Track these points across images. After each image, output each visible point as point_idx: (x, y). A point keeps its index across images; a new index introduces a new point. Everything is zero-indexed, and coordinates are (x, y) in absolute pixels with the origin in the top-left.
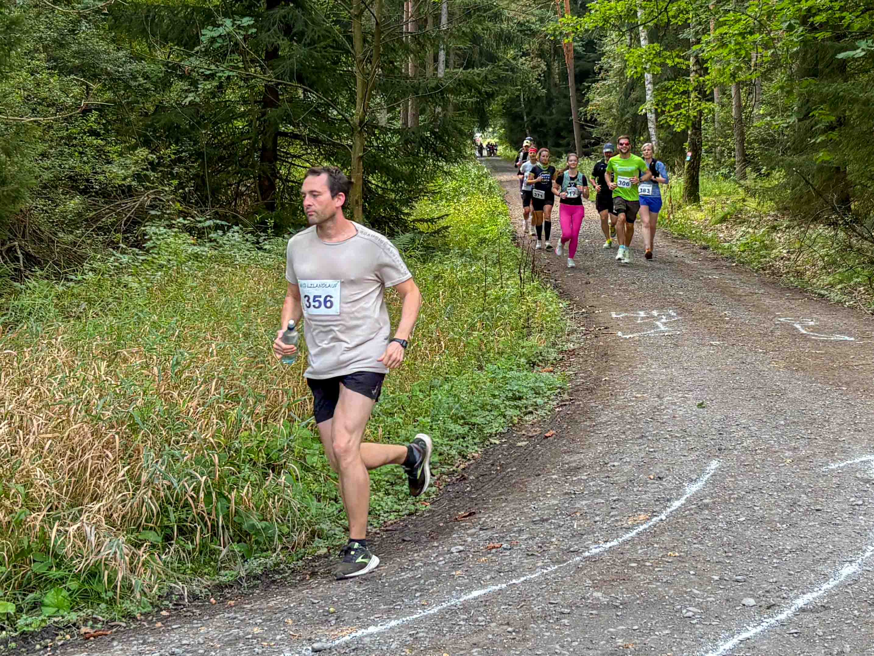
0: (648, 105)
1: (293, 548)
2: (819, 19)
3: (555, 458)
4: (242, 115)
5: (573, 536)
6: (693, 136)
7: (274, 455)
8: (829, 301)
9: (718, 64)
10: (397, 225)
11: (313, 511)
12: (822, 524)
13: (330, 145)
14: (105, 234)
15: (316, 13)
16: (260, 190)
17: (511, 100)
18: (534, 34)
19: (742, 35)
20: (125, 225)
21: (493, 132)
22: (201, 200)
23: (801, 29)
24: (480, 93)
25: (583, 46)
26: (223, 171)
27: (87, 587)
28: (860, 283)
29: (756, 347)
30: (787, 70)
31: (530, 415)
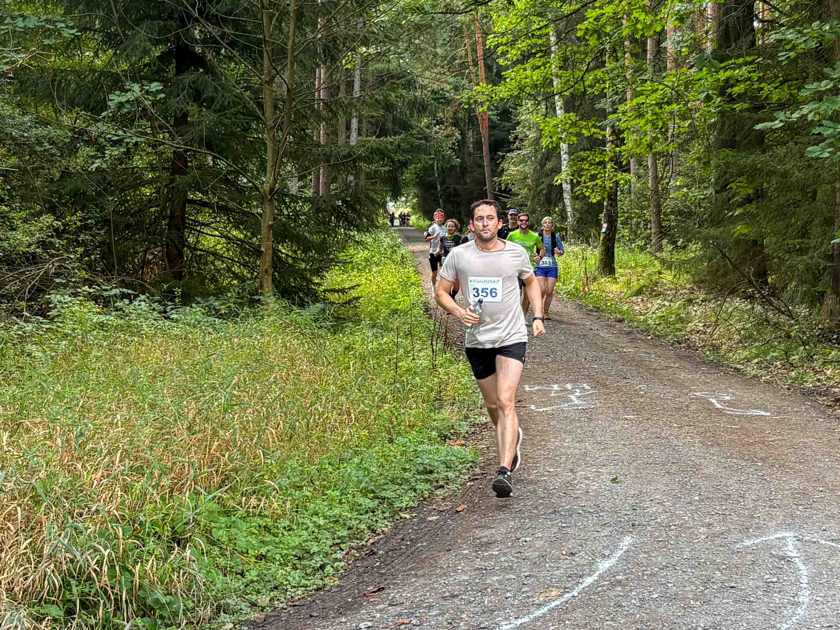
0: (563, 175)
1: (198, 623)
2: (737, 90)
3: (466, 533)
4: (150, 182)
5: (484, 612)
6: (609, 208)
7: (179, 527)
8: (745, 375)
9: (635, 134)
10: (307, 295)
11: (219, 586)
12: (736, 602)
13: (239, 213)
14: (9, 303)
15: (226, 78)
16: (168, 259)
17: (424, 169)
18: (448, 102)
19: (659, 105)
20: (29, 293)
21: (406, 202)
22: (107, 268)
23: (719, 99)
24: (393, 161)
25: (498, 115)
26: (130, 239)
28: (776, 358)
29: (671, 422)
30: (705, 141)
31: (441, 490)
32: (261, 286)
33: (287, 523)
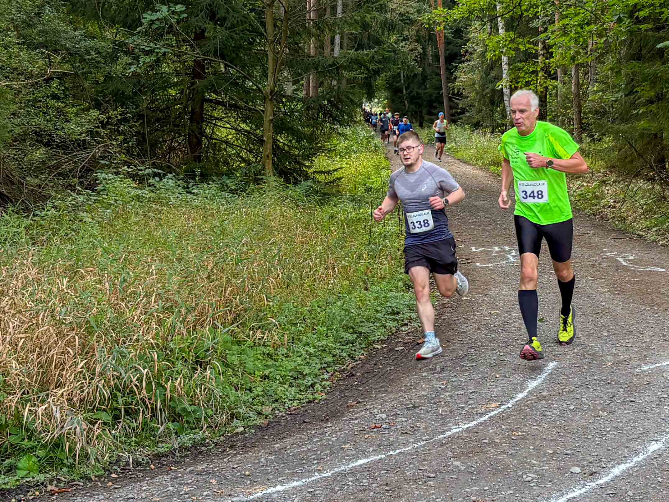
0: (503, 82)
1: (216, 427)
2: (642, 14)
4: (176, 85)
5: (439, 419)
7: (201, 353)
8: (646, 240)
9: (561, 49)
10: (300, 176)
11: (232, 399)
12: (634, 412)
13: (246, 110)
14: (64, 179)
15: (235, 2)
16: (190, 146)
17: (393, 77)
18: (412, 22)
19: (581, 26)
20: (80, 172)
21: (378, 103)
22: (142, 153)
23: (628, 21)
24: (368, 69)
25: (452, 33)
26: (159, 130)
27: (52, 455)
29: (586, 276)
30: (617, 55)
31: (405, 327)
32: (264, 168)
33: (285, 351)
